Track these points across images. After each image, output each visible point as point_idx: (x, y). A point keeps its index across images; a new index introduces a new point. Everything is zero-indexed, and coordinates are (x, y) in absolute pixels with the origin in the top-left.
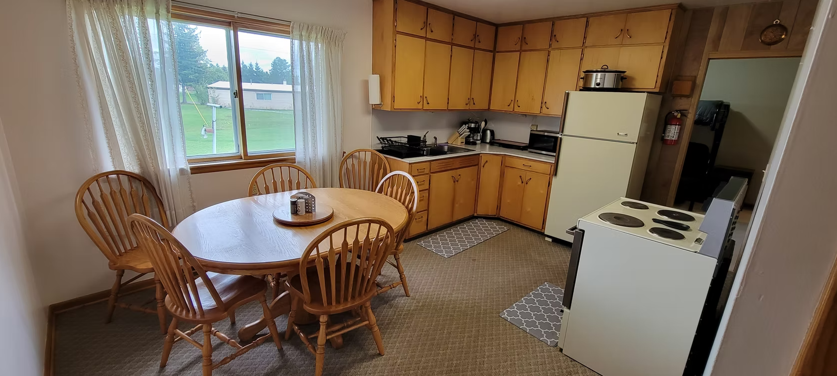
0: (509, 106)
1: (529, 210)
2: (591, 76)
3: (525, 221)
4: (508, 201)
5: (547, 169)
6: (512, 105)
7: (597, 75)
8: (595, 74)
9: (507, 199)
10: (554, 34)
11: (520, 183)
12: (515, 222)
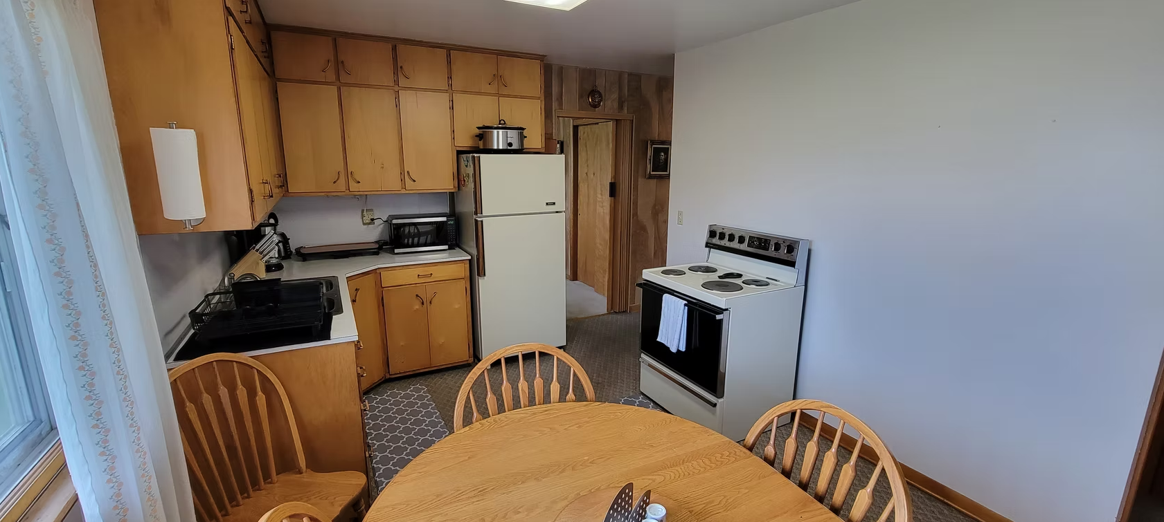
0: (334, 182)
1: (442, 340)
2: (492, 133)
3: (441, 360)
4: (402, 344)
5: (463, 271)
6: (342, 180)
7: (498, 133)
8: (495, 131)
9: (398, 340)
10: (399, 65)
11: (417, 306)
12: (422, 371)
